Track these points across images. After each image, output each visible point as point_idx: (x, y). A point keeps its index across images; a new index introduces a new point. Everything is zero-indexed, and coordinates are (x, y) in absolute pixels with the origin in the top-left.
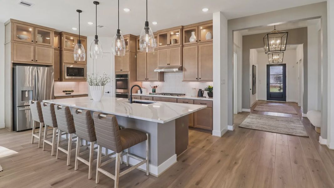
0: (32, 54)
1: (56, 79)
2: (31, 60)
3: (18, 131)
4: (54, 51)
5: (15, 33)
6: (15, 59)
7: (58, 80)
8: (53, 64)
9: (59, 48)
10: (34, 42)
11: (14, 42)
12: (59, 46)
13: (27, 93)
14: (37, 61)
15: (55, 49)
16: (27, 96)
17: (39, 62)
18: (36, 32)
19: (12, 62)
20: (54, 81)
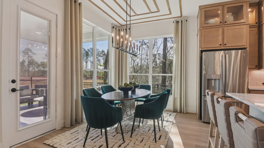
0: (220, 38)
1: (251, 67)
2: (219, 44)
3: (204, 122)
4: (248, 29)
5: (203, 19)
6: (203, 46)
7: (254, 67)
8: (248, 46)
9: (257, 24)
10: (223, 23)
11: (202, 29)
12: (257, 21)
13: (213, 81)
14: (225, 44)
15: (251, 26)
16: (213, 85)
17: (229, 45)
18: (226, 11)
19: (200, 49)
20: (249, 68)
